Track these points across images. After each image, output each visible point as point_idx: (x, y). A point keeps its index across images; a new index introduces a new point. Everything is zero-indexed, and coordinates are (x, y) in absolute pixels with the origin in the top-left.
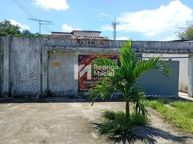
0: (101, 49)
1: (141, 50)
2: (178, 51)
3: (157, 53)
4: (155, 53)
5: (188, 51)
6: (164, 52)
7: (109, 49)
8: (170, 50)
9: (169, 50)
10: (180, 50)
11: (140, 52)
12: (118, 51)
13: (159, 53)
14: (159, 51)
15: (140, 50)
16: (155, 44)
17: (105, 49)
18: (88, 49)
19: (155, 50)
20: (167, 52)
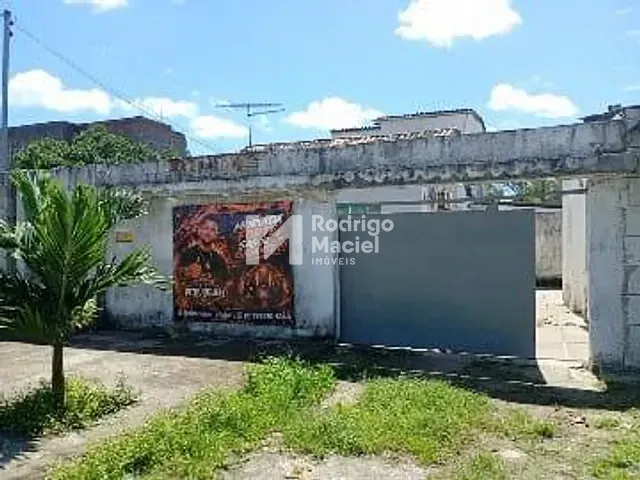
0: (225, 185)
1: (353, 177)
2: (502, 169)
3: (412, 182)
4: (404, 183)
5: (554, 166)
6: (443, 177)
7: (249, 181)
8: (468, 170)
9: (461, 167)
10: (510, 163)
11: (349, 183)
12: (274, 186)
13: (420, 181)
14: (420, 177)
15: (350, 177)
16: (415, 151)
17: (237, 185)
18: (191, 186)
19: (405, 175)
20: (454, 176)
